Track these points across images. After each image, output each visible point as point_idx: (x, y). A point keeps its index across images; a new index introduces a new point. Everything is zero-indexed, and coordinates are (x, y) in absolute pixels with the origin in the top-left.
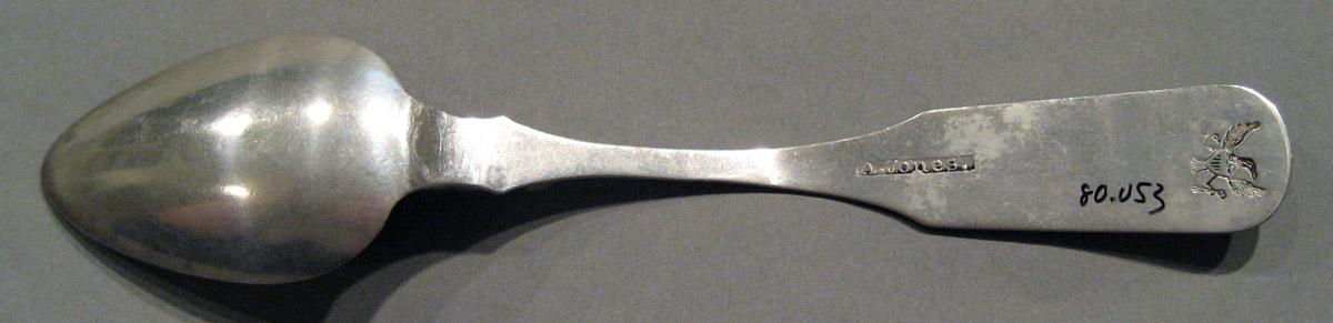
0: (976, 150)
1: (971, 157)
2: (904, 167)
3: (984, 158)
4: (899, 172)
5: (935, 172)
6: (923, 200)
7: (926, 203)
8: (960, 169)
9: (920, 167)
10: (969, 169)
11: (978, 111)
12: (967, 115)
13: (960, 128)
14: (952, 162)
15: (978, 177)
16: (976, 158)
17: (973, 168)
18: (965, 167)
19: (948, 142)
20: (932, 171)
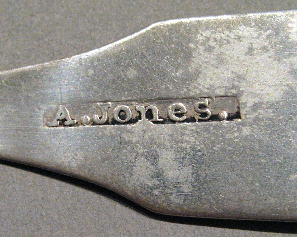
0: (243, 87)
1: (235, 97)
2: (122, 114)
3: (257, 100)
4: (114, 122)
5: (174, 122)
6: (153, 168)
7: (158, 174)
8: (215, 118)
9: (150, 115)
10: (230, 118)
11: (247, 23)
12: (229, 29)
13: (217, 50)
14: (202, 106)
15: (246, 131)
16: (243, 100)
17: (238, 115)
18: (225, 114)
19: (198, 72)
20: (169, 120)
